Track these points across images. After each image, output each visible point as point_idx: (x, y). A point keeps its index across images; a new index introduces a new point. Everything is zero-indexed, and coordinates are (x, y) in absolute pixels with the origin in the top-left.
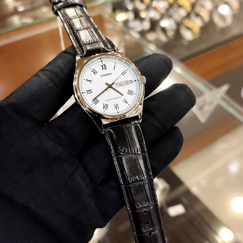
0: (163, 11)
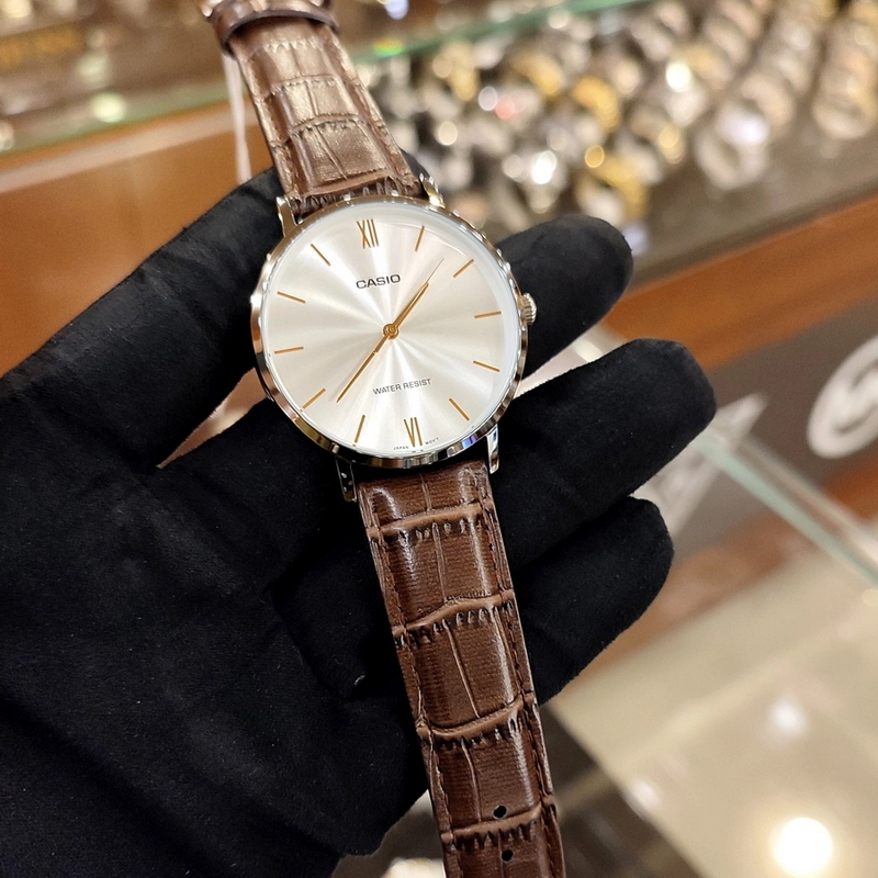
0: (519, 125)
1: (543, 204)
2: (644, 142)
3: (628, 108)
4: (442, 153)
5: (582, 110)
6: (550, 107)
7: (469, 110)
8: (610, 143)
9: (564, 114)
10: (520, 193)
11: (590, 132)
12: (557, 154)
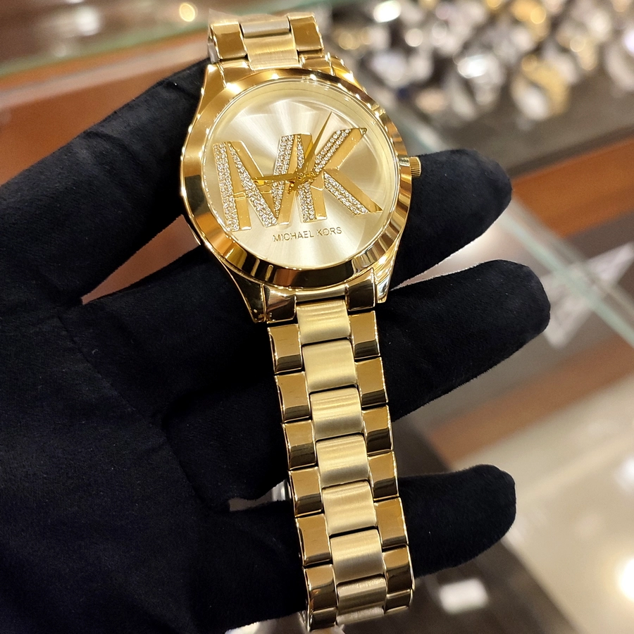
1: (487, 98)
2: (564, 50)
3: (555, 23)
4: (409, 52)
5: (516, 22)
6: (492, 19)
7: (429, 19)
8: (537, 51)
9: (503, 25)
10: (468, 87)
11: (523, 40)
12: (498, 57)
